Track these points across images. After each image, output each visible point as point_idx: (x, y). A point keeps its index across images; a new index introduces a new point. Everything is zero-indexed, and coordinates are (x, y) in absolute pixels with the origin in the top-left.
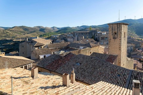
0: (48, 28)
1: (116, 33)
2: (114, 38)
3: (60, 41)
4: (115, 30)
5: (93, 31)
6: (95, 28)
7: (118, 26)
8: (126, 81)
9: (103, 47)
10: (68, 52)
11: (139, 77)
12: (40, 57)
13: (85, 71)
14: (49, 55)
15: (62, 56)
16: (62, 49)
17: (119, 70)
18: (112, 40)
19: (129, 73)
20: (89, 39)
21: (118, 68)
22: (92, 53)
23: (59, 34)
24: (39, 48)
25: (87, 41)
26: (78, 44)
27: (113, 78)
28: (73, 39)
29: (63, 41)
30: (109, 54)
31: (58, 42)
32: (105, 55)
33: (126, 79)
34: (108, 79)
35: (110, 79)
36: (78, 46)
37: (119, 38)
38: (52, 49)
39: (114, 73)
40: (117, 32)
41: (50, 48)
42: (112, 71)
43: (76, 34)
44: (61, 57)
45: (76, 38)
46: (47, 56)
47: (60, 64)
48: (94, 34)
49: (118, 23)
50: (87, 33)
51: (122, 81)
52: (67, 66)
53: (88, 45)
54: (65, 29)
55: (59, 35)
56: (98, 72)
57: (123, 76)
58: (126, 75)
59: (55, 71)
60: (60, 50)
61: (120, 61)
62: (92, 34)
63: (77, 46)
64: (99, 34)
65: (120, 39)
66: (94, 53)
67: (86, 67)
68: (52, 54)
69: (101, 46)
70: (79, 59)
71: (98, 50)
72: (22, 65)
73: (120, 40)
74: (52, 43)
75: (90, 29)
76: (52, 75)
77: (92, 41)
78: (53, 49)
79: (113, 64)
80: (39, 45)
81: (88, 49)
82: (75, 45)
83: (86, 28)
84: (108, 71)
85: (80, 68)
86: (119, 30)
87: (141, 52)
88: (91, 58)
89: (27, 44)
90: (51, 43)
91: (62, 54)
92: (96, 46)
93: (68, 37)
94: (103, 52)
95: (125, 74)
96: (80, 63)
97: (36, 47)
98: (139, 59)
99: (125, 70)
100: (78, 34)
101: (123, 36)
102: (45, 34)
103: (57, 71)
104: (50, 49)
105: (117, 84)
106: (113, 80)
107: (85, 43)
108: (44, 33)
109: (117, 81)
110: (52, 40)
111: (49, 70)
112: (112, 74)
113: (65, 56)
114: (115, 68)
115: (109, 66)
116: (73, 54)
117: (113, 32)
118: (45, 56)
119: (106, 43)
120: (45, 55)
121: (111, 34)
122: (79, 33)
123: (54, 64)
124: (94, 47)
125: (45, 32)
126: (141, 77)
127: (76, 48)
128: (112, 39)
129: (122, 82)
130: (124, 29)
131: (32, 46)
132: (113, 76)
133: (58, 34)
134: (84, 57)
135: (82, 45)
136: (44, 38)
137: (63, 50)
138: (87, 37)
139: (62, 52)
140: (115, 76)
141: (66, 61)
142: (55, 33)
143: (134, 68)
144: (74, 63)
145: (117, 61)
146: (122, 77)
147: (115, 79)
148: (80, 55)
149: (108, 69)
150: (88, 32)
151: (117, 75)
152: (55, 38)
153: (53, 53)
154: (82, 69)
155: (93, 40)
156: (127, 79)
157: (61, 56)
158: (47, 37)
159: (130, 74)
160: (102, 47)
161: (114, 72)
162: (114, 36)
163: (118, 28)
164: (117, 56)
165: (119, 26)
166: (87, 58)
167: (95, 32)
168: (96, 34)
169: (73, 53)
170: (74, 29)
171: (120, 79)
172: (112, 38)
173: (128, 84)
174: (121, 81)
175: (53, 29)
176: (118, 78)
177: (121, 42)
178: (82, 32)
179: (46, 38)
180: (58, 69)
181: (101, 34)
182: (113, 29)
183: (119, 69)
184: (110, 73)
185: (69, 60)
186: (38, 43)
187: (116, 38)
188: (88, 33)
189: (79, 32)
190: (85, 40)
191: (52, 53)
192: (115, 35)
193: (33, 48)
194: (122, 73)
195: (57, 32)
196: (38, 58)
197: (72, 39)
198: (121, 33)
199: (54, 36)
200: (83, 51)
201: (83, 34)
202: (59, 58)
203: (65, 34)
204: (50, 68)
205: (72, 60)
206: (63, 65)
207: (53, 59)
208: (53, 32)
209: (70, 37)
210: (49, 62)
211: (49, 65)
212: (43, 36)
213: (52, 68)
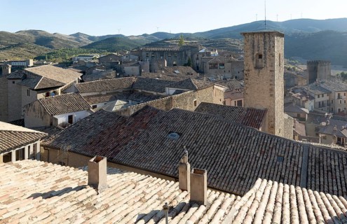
0: (61, 36)
1: (260, 56)
2: (256, 68)
3: (104, 74)
4: (258, 47)
5: (187, 46)
6: (187, 39)
7: (265, 37)
8: (299, 173)
9: (222, 89)
10: (142, 105)
11: (325, 159)
12: (56, 120)
15: (126, 115)
16: (116, 95)
17: (278, 145)
18: (253, 72)
19: (302, 150)
20: (182, 68)
21: (276, 141)
22: (197, 105)
23: (95, 52)
24: (48, 95)
25: (177, 72)
27: (269, 167)
28: (141, 68)
29: (113, 73)
31: (98, 75)
33: (298, 167)
34: (257, 171)
35: (261, 171)
36: (162, 85)
37: (270, 68)
38: (88, 97)
39: (269, 155)
40: (265, 53)
41: (82, 95)
42: (263, 150)
43: (144, 54)
44: (124, 120)
45: (147, 64)
47: (124, 138)
48: (192, 56)
49: (265, 33)
50: (172, 52)
51: (291, 173)
52: (145, 142)
53: (185, 85)
56: (228, 154)
57: (291, 160)
58: (297, 156)
60: (113, 99)
62: (186, 55)
63: (156, 87)
64: (203, 54)
65: (271, 71)
66: (203, 104)
67: (196, 142)
69: (217, 87)
70: (173, 122)
71: (211, 95)
72: (11, 149)
73: (273, 71)
75: (181, 42)
77: (188, 73)
78: (92, 96)
79: (260, 130)
80: (49, 86)
81: (188, 95)
82: (152, 84)
83: (167, 40)
84: (253, 150)
86: (268, 48)
89: (11, 81)
90: (78, 78)
91: (126, 110)
92: (208, 87)
93: (126, 62)
94: (223, 100)
95: (294, 154)
96: (179, 134)
97: (39, 91)
98: (296, 115)
99: (292, 145)
100: (150, 55)
101: (276, 63)
102: (54, 53)
103: (119, 157)
104: (85, 97)
105: (282, 180)
106: (268, 171)
108: (49, 50)
109: (279, 173)
112: (265, 157)
113: (134, 116)
114: (269, 141)
115: (254, 138)
116: (154, 109)
117: (253, 54)
118: (70, 118)
119: (222, 77)
120: (70, 114)
121: (250, 58)
122: (154, 52)
123: (105, 138)
124: (201, 89)
125: (51, 47)
126: (329, 160)
127: (155, 93)
128: (253, 70)
129: (291, 176)
130: (279, 45)
131: (24, 89)
132: (267, 163)
133: (92, 52)
134: (186, 115)
135: (172, 85)
136: (51, 64)
137: (120, 99)
138: (174, 63)
139: (119, 105)
140: (271, 161)
141: (139, 127)
142: (82, 50)
144: (163, 134)
146: (289, 163)
147: (273, 169)
148: (176, 111)
149: (252, 145)
150: (176, 49)
151: (276, 158)
152: (88, 65)
153: (94, 107)
155: (190, 69)
156: (300, 166)
157: (122, 114)
158: (60, 60)
159: (305, 154)
160: (219, 88)
161: (268, 151)
162: (257, 61)
163: (265, 43)
164: (265, 111)
165: (267, 40)
167: (193, 48)
168: (196, 56)
169: (155, 106)
170: (134, 41)
171: (284, 167)
172: (252, 67)
173: (305, 178)
174: (287, 172)
175: (76, 40)
176: (280, 167)
177: (273, 76)
179: (57, 63)
180: (118, 151)
181: (208, 54)
182: (253, 46)
183: (279, 143)
184: (258, 155)
185: (146, 127)
186: (46, 80)
187: (262, 68)
188: (177, 52)
189: (154, 49)
190: (171, 69)
191: (92, 106)
192: (260, 60)
193: (28, 94)
194: (287, 153)
195: (89, 46)
196: (51, 124)
197: (137, 67)
198: (274, 56)
199: (82, 59)
200: (177, 100)
201: (163, 56)
202: (119, 122)
203: (116, 54)
204: (96, 150)
205: (155, 126)
206: (131, 139)
207: (101, 124)
208: (76, 47)
209: (130, 62)
210: (88, 135)
211: (91, 143)
212: (48, 58)
213: (101, 151)
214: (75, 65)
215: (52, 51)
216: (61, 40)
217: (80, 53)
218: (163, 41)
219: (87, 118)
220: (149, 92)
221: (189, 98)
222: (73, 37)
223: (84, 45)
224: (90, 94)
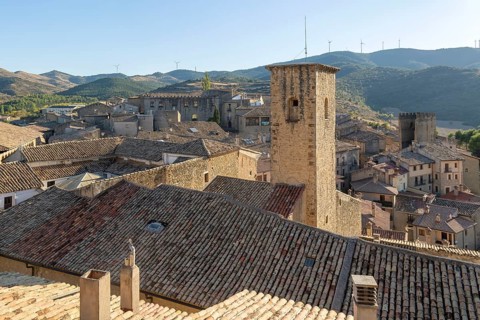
0: (28, 75)
1: (295, 103)
2: (289, 120)
3: (81, 133)
4: (292, 89)
5: (214, 91)
6: (222, 80)
7: (301, 73)
8: (334, 284)
9: (254, 156)
11: (377, 262)
13: (182, 254)
14: (30, 194)
15: (89, 195)
16: (88, 165)
17: (310, 241)
18: (285, 127)
19: (344, 248)
20: (202, 124)
21: (307, 234)
22: (210, 181)
23: (79, 101)
25: (194, 130)
26: (156, 144)
27: (291, 274)
28: (139, 125)
29: (95, 131)
30: (274, 182)
31: (73, 135)
32: (261, 183)
33: (333, 274)
34: (271, 282)
35: (278, 280)
36: (156, 152)
37: (308, 121)
38: (43, 168)
39: (294, 255)
40: (301, 97)
41: (32, 165)
42: (286, 248)
43: (147, 103)
44: (84, 202)
45: (149, 119)
46: (17, 197)
47: (80, 231)
48: (221, 105)
49: (301, 66)
50: (191, 100)
51: (322, 284)
52: (110, 238)
53: (196, 149)
54: (104, 85)
55: (78, 106)
56: (232, 255)
57: (326, 263)
58: (336, 258)
59: (54, 263)
60: (81, 172)
61: (313, 207)
62: (212, 105)
63: (150, 153)
64: (238, 103)
65: (310, 125)
66: (219, 179)
67: (187, 237)
68: (45, 188)
69: (245, 153)
70: (158, 205)
71: (234, 165)
73: (312, 125)
74: (43, 140)
75: (205, 83)
76: (37, 283)
77: (212, 133)
78: (49, 167)
79: (291, 218)
81: (194, 165)
82: (144, 148)
83: (190, 81)
84: (271, 249)
85: (165, 243)
86: (305, 89)
87: (383, 170)
88: (209, 199)
90: (38, 139)
91: (88, 188)
92: (228, 152)
93: (117, 116)
94: (255, 172)
95: (332, 254)
96: (163, 224)
98: (378, 197)
99: (330, 241)
100: (157, 104)
101: (319, 113)
102: (15, 103)
103: (65, 262)
104: (36, 169)
105: (306, 296)
106: (289, 281)
107: (185, 140)
108: (7, 98)
109: (304, 284)
110: (46, 129)
111: (27, 262)
112: (287, 259)
113: (100, 196)
114: (297, 235)
115: (275, 229)
116: (133, 186)
117: (284, 99)
118: (8, 201)
119: (264, 139)
120: (8, 195)
121: (279, 105)
122: (162, 100)
123: (50, 232)
124: (217, 154)
125: (11, 93)
126: (383, 264)
127: (147, 163)
128: (285, 124)
129: (320, 289)
130: (325, 87)
132: (288, 268)
133: (74, 101)
134: (180, 196)
135: (171, 148)
136: (9, 119)
137: (92, 172)
138: (194, 117)
139: (88, 178)
140: (295, 266)
141: (105, 215)
142: (59, 97)
143: (364, 232)
144: (140, 224)
145: (304, 206)
146: (321, 269)
147: (295, 278)
148: (165, 188)
149: (270, 240)
150: (196, 94)
151: (304, 260)
152: (61, 121)
153: (50, 184)
154: (172, 245)
155: (215, 126)
156: (337, 273)
157: (83, 194)
158: (24, 113)
159: (349, 254)
160: (249, 154)
161: (293, 249)
162: (290, 110)
163: (302, 81)
164: (302, 188)
165: (305, 76)
166: (190, 201)
167: (224, 95)
168: (226, 106)
169: (136, 182)
170: (141, 84)
171: (313, 274)
172: (282, 120)
173: (342, 292)
174: (317, 282)
175: (51, 82)
176: (308, 274)
177: (313, 133)
178: (173, 95)
179: (18, 118)
180: (67, 252)
181: (246, 103)
182: (285, 87)
183: (311, 236)
184: (277, 256)
185: (116, 213)
187: (296, 121)
188: (198, 99)
189: (162, 95)
190: (185, 126)
191: (45, 183)
192: (294, 108)
194: (321, 252)
195: (70, 93)
197: (134, 124)
198: (314, 102)
199: (57, 112)
200: (175, 171)
201: (176, 106)
202: (76, 206)
203: (104, 103)
204: (34, 251)
205: (130, 212)
206: (90, 233)
207: (49, 210)
208: (50, 93)
209: (123, 115)
210: (26, 226)
211: (26, 240)
212: (6, 110)
213: (40, 252)
214: (40, 121)
215: (13, 99)
216: (26, 82)
217: (56, 102)
218: (184, 84)
219: (28, 200)
220: (139, 160)
221: (195, 169)
222: (46, 78)
223: (63, 90)
224: (46, 164)
